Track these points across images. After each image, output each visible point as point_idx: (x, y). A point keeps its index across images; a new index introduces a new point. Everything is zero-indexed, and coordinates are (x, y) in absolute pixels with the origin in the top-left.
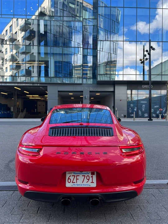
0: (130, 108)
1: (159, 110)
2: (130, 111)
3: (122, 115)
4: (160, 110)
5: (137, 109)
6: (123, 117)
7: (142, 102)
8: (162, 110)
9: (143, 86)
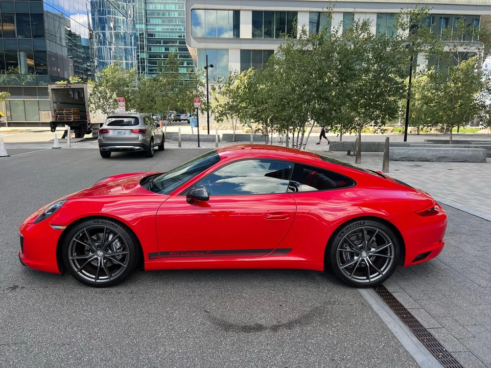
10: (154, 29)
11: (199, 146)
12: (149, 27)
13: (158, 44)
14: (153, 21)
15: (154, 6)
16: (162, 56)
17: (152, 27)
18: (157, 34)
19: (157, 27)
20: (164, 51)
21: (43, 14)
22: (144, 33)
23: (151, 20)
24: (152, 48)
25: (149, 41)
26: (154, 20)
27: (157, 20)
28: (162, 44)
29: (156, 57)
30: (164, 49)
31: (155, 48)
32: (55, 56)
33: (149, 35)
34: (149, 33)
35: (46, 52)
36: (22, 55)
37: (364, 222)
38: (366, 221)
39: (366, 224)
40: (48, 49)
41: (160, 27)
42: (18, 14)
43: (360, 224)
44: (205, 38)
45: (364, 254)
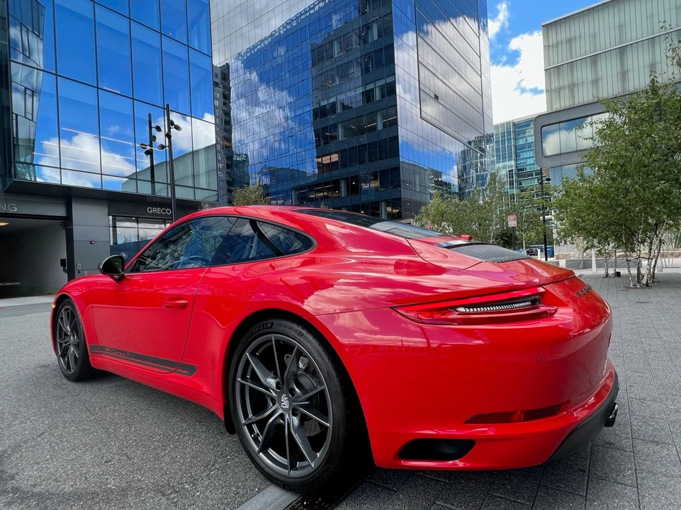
9: (150, 209)
10: (525, 163)
12: (519, 162)
13: (530, 177)
14: (523, 155)
15: (524, 139)
17: (522, 161)
18: (528, 167)
19: (528, 160)
21: (399, 168)
22: (514, 169)
23: (522, 154)
24: (523, 182)
25: (518, 176)
26: (525, 153)
27: (528, 153)
28: (534, 177)
30: (536, 181)
31: (527, 181)
32: (410, 201)
33: (519, 170)
34: (519, 168)
35: (400, 198)
36: (383, 205)
37: (273, 323)
38: (276, 322)
39: (275, 328)
40: (403, 196)
41: (532, 159)
42: (381, 171)
43: (266, 328)
44: (560, 154)
45: (285, 402)
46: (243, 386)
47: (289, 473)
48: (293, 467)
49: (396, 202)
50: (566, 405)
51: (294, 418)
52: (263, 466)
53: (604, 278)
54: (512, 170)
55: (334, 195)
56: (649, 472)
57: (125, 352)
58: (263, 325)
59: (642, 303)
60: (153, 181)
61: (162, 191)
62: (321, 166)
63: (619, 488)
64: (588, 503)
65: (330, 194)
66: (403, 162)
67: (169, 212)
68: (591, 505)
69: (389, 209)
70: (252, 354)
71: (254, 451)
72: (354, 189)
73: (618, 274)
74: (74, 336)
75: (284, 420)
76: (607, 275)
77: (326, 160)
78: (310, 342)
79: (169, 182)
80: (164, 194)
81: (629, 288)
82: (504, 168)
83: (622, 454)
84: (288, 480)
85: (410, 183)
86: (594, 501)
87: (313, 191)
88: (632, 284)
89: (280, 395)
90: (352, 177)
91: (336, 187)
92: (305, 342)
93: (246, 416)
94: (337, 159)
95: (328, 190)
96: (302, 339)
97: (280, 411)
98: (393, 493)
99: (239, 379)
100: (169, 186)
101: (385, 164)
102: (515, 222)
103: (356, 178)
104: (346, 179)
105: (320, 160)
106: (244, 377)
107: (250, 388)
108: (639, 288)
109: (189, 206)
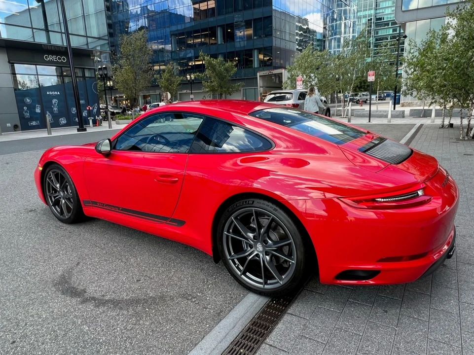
0: (25, 108)
1: (86, 110)
2: (27, 115)
3: (9, 125)
4: (88, 108)
5: (42, 110)
6: (12, 128)
7: (51, 93)
8: (91, 108)
9: (46, 57)
10: (383, 12)
11: (370, 121)
12: (378, 11)
13: (386, 27)
16: (389, 38)
17: (381, 11)
18: (385, 17)
19: (387, 10)
20: (391, 32)
21: (271, 17)
22: (373, 18)
23: (381, 4)
24: (380, 32)
25: (377, 25)
26: (384, 3)
27: (387, 3)
28: (390, 26)
29: (382, 40)
30: (391, 30)
31: (383, 31)
32: (280, 49)
33: (377, 19)
34: (378, 17)
35: (272, 47)
36: (256, 52)
37: (253, 202)
38: (256, 201)
39: (255, 204)
40: (274, 45)
41: (390, 9)
42: (254, 20)
43: (248, 204)
44: (418, 9)
45: (260, 247)
46: (227, 236)
47: (264, 286)
48: (266, 283)
49: (267, 50)
50: (432, 252)
51: (267, 256)
52: (245, 282)
53: (440, 128)
54: (371, 19)
55: (212, 42)
56: (465, 281)
57: (118, 208)
58: (246, 202)
59: (468, 155)
60: (47, 30)
61: (57, 40)
62: (197, 12)
63: (448, 290)
64: (432, 298)
65: (207, 41)
66: (275, 10)
67: (64, 59)
68: (433, 299)
69: (261, 57)
70: (236, 218)
71: (238, 275)
72: (229, 37)
73: (451, 125)
74: (64, 192)
75: (259, 257)
76: (443, 126)
77: (203, 6)
78: (282, 215)
79: (63, 31)
80: (59, 43)
81: (458, 139)
82: (363, 17)
83: (450, 271)
84: (264, 290)
85: (281, 31)
86: (435, 297)
87: (191, 37)
88: (461, 136)
89: (256, 244)
90: (227, 25)
91: (213, 34)
92: (278, 215)
93: (230, 254)
94: (214, 6)
95: (205, 36)
96: (276, 212)
97: (256, 253)
98: (323, 295)
99: (226, 233)
100: (64, 35)
101: (257, 13)
102: (374, 77)
103: (232, 26)
104: (222, 26)
105: (197, 6)
106: (228, 232)
107: (232, 237)
108: (466, 140)
109: (82, 55)
